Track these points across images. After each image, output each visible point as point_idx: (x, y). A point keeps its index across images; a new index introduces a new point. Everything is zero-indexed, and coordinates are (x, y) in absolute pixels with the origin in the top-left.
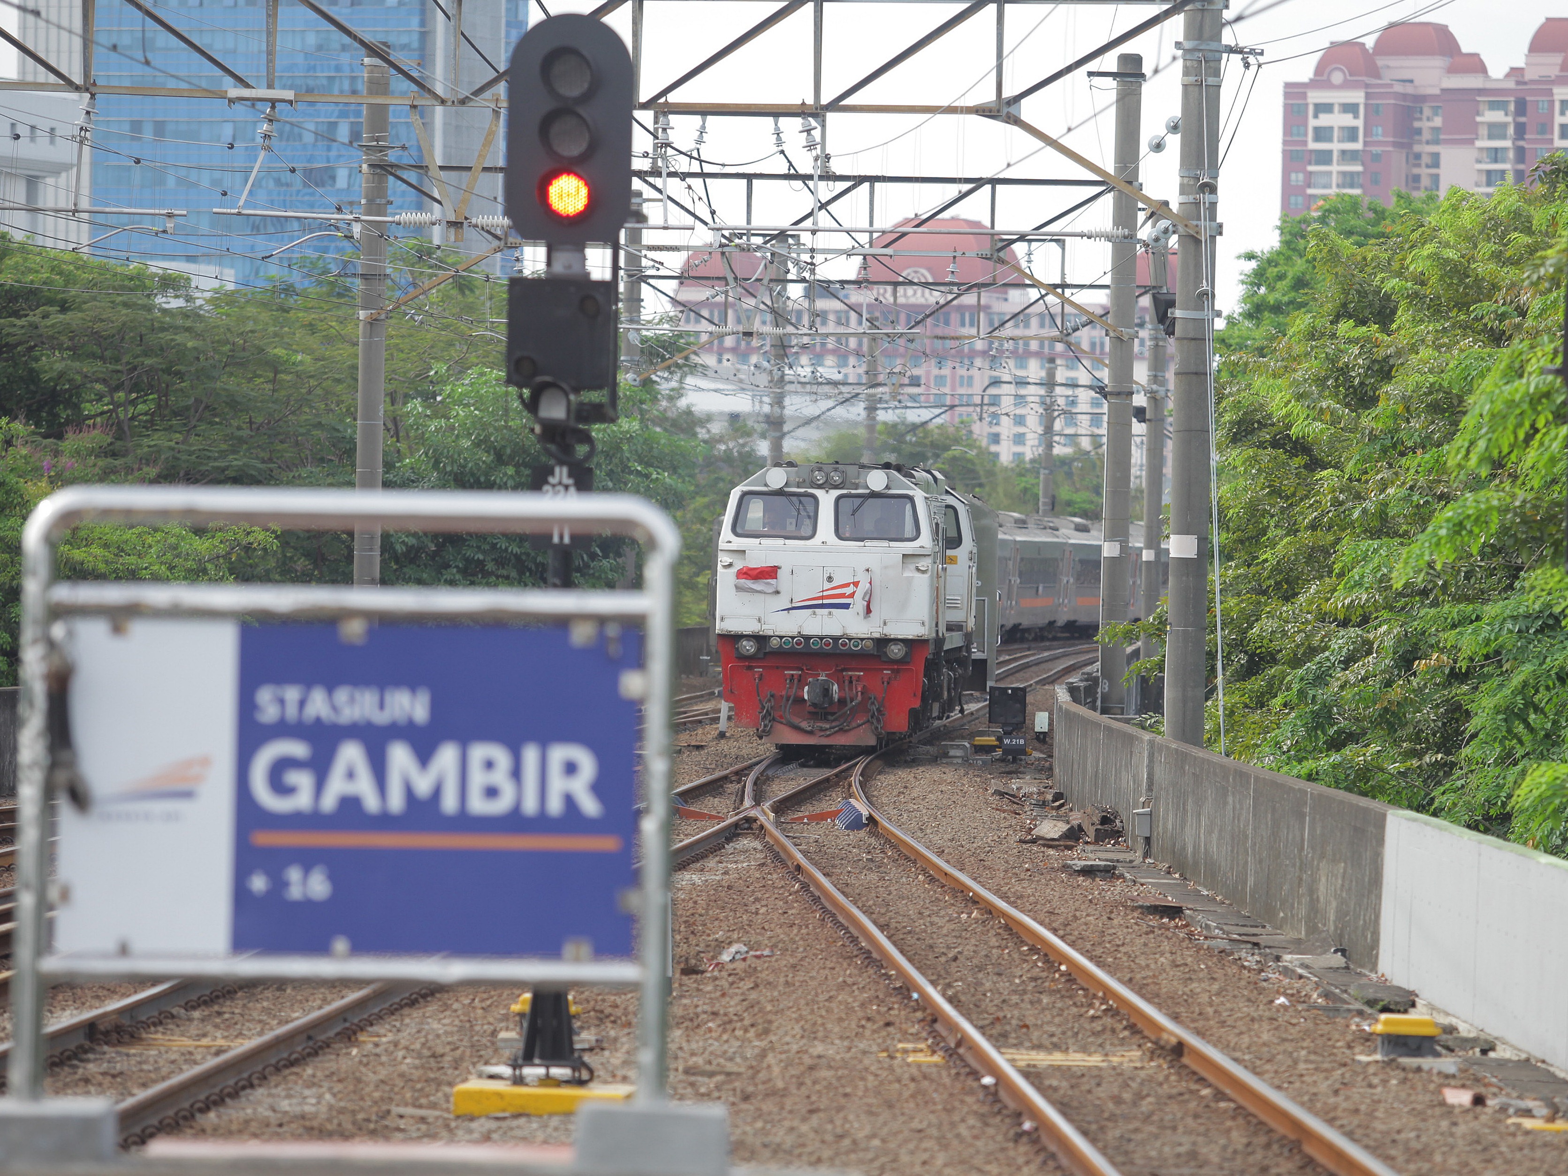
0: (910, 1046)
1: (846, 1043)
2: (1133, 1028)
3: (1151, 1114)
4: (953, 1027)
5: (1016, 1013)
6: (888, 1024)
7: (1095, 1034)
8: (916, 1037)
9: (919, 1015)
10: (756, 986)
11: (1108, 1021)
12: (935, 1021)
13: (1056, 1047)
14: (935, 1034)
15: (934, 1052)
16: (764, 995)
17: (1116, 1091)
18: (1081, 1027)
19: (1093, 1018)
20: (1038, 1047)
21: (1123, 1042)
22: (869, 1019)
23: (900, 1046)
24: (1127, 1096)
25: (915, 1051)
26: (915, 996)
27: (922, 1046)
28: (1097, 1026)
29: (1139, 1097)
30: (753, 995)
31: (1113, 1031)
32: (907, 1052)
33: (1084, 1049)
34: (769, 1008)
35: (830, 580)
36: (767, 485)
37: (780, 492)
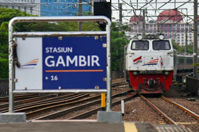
0: (161, 122)
1: (151, 122)
2: (196, 119)
3: (198, 130)
4: (167, 119)
5: (178, 117)
6: (158, 119)
7: (190, 120)
8: (162, 121)
9: (162, 118)
10: (137, 115)
11: (192, 118)
12: (165, 119)
13: (184, 122)
14: (164, 120)
15: (164, 122)
16: (138, 116)
17: (192, 126)
18: (188, 119)
19: (190, 118)
20: (181, 122)
21: (194, 121)
22: (154, 118)
23: (159, 122)
24: (194, 127)
25: (161, 123)
26: (162, 115)
27: (163, 122)
28: (190, 119)
29: (196, 127)
30: (137, 116)
31: (193, 119)
32: (160, 123)
33: (188, 122)
34: (139, 117)
35: (152, 58)
36: (138, 39)
37: (141, 41)
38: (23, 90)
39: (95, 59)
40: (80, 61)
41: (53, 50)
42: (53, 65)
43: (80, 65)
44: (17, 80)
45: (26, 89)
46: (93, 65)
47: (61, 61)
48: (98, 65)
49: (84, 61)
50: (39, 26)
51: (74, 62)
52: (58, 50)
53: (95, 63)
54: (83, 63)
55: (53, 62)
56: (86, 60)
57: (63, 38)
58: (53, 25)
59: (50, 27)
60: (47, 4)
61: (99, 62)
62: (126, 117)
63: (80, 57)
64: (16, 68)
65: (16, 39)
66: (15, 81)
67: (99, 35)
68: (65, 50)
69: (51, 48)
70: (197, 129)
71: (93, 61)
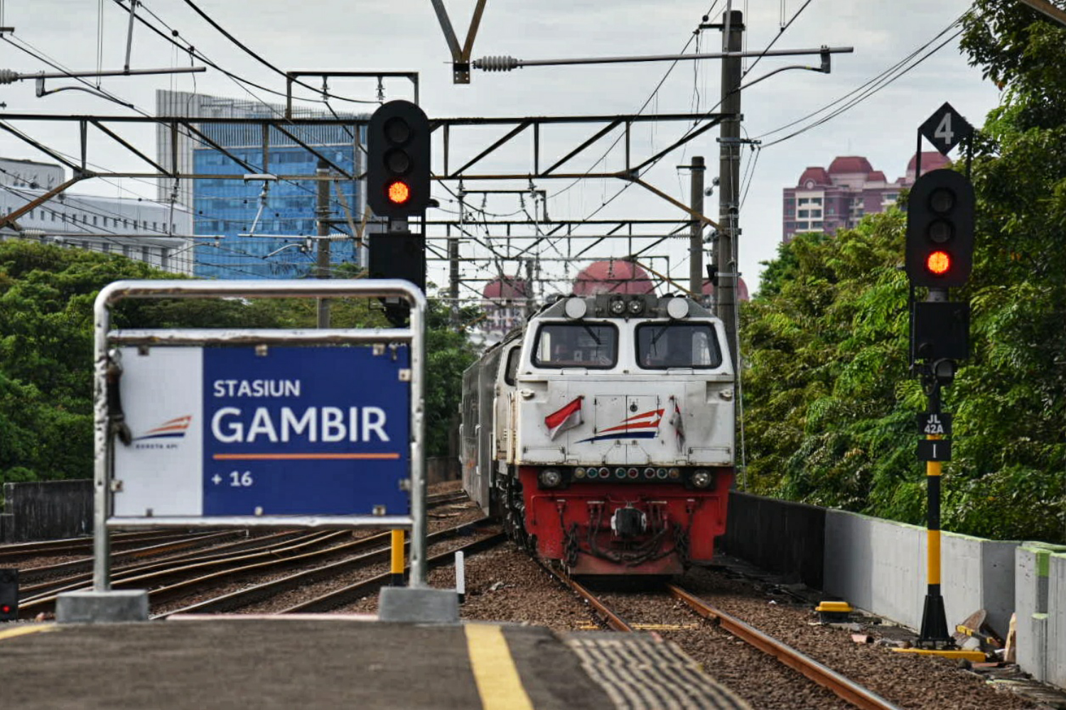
0: (582, 622)
1: (550, 621)
2: (695, 613)
3: (702, 648)
4: (603, 613)
5: (637, 608)
6: (572, 613)
7: (676, 616)
8: (585, 618)
9: (587, 608)
10: (506, 598)
11: (683, 611)
12: (595, 611)
13: (656, 622)
14: (594, 616)
15: (594, 624)
16: (511, 603)
17: (685, 638)
18: (669, 613)
19: (676, 609)
20: (648, 622)
21: (690, 619)
22: (562, 611)
23: (577, 622)
24: (690, 640)
25: (585, 624)
26: (586, 601)
27: (589, 622)
28: (678, 613)
29: (696, 640)
30: (506, 602)
31: (685, 614)
32: (580, 624)
33: (670, 623)
34: (512, 607)
35: (634, 408)
36: (565, 315)
37: (579, 323)
38: (141, 517)
39: (374, 418)
40: (326, 424)
41: (237, 388)
42: (238, 437)
43: (326, 437)
44: (119, 486)
45: (149, 515)
46: (366, 437)
47: (262, 424)
48: (383, 437)
49: (337, 423)
50: (191, 309)
51: (307, 429)
52: (253, 390)
53: (373, 433)
54: (334, 431)
55: (239, 427)
56: (346, 422)
57: (269, 351)
58: (235, 306)
59: (225, 313)
60: (217, 238)
61: (385, 428)
62: (471, 605)
63: (326, 411)
64: (119, 446)
65: (118, 353)
66: (113, 487)
67: (386, 341)
68: (277, 389)
69: (231, 383)
70: (699, 644)
71: (367, 426)
